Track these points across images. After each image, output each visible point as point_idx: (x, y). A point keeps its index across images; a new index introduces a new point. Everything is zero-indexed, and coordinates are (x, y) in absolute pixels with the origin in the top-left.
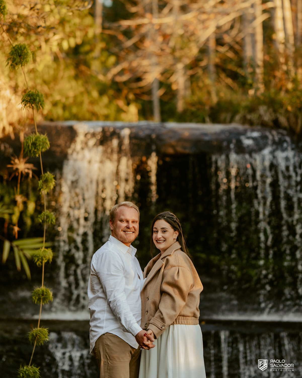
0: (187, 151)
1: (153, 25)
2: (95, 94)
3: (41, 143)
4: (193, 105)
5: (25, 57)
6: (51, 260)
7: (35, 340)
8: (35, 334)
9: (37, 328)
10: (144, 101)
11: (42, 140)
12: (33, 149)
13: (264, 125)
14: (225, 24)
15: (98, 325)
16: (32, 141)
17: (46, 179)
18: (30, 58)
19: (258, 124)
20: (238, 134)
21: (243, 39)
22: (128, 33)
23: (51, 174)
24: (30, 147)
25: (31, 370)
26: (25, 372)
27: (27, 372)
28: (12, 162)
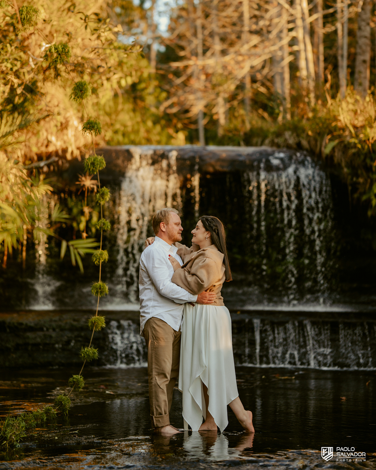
1: (197, 66)
2: (150, 123)
3: (99, 163)
4: (230, 131)
5: (85, 91)
6: (107, 260)
7: (94, 326)
8: (93, 321)
9: (95, 316)
10: (192, 130)
11: (100, 160)
12: (92, 168)
13: (289, 147)
14: (257, 65)
15: (146, 311)
16: (91, 162)
17: (103, 192)
18: (89, 92)
19: (284, 147)
21: (273, 77)
22: (177, 73)
23: (107, 189)
24: (90, 166)
25: (90, 351)
26: (86, 353)
27: (87, 353)
28: (80, 179)
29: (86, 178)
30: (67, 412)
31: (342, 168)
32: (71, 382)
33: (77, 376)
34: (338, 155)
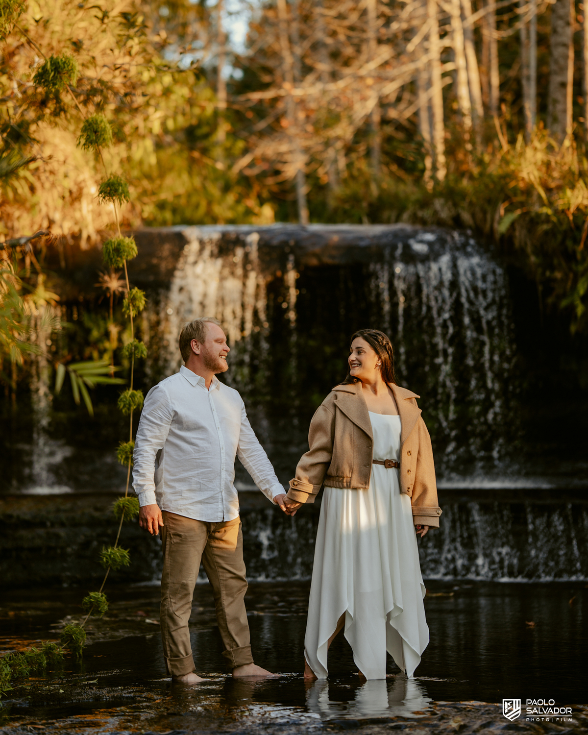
0: (336, 261)
3: (126, 249)
5: (103, 133)
7: (122, 513)
8: (121, 505)
9: (124, 497)
11: (128, 244)
12: (115, 257)
13: (440, 223)
14: (390, 94)
16: (113, 246)
17: (134, 296)
19: (432, 223)
20: (405, 238)
21: (416, 114)
22: (260, 111)
23: (139, 290)
24: (111, 255)
25: (117, 554)
26: (110, 556)
27: (112, 556)
28: (101, 279)
29: (110, 277)
30: (81, 652)
31: (527, 256)
32: (86, 603)
33: (97, 593)
34: (520, 235)
